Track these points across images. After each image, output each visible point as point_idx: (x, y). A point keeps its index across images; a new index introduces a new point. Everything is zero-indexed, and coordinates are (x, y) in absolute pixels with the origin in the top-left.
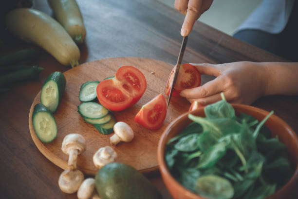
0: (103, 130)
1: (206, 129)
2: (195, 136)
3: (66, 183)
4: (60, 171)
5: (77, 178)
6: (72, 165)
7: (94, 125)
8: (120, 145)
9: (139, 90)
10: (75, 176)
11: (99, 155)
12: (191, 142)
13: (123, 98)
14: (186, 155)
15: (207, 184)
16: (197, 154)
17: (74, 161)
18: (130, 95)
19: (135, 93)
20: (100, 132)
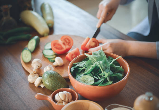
0: (51, 60)
1: (90, 59)
2: (85, 61)
3: (30, 78)
4: (28, 73)
5: (36, 77)
6: (34, 71)
7: (48, 58)
8: (57, 67)
9: (69, 46)
10: (35, 76)
11: (46, 68)
12: (83, 64)
13: (62, 48)
14: (80, 68)
15: (85, 79)
16: (84, 68)
17: (36, 70)
18: (65, 48)
19: (67, 47)
20: (50, 61)
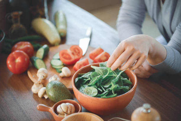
0: (59, 71)
1: (96, 71)
2: (91, 73)
3: (34, 88)
4: (33, 83)
5: (40, 87)
6: (39, 81)
8: (63, 78)
9: (79, 56)
10: (39, 86)
11: (51, 78)
12: (89, 75)
13: (70, 58)
14: (85, 79)
15: (89, 90)
16: (89, 79)
17: (40, 80)
18: (73, 58)
19: (76, 57)
